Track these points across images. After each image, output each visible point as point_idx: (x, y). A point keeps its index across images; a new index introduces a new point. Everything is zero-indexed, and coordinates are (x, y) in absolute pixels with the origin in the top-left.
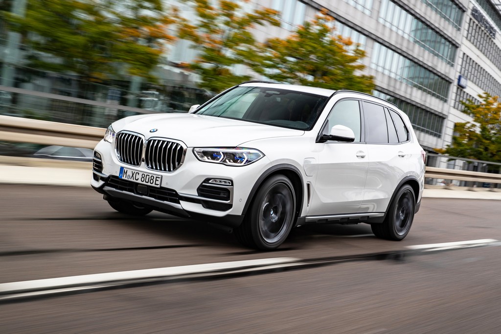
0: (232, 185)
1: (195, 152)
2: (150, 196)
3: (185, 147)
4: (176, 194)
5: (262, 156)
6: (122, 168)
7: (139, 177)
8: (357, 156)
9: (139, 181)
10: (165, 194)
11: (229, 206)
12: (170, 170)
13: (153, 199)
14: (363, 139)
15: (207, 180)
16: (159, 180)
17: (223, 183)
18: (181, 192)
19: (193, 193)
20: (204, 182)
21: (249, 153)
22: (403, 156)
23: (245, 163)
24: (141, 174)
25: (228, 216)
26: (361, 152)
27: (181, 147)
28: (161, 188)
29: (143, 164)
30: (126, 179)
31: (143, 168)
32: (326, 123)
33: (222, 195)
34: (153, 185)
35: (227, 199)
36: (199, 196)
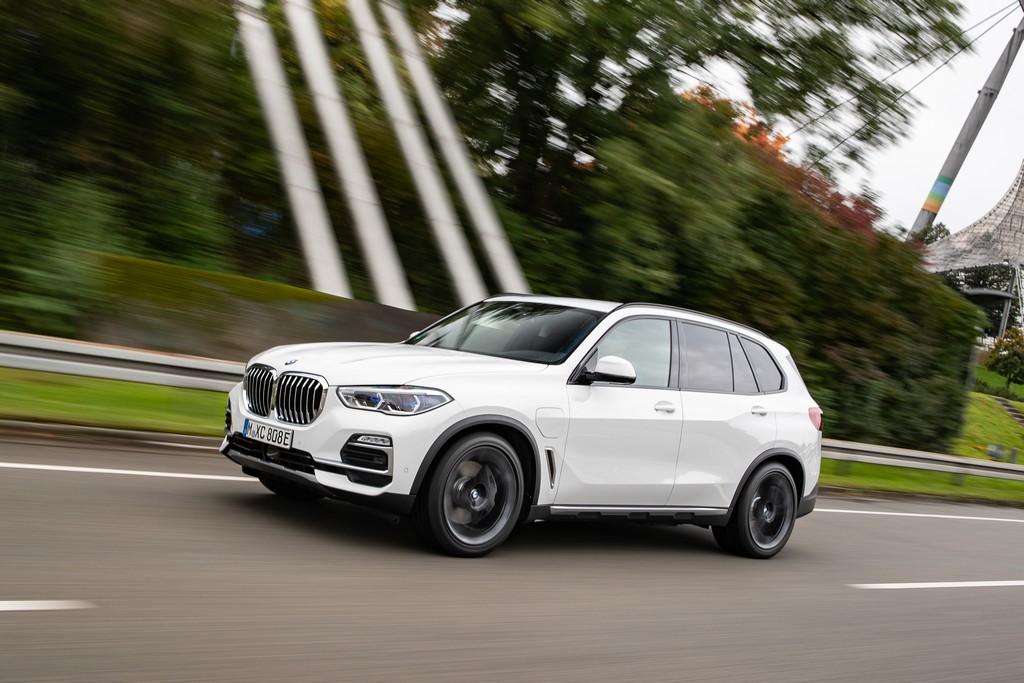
0: (391, 445)
1: (340, 393)
2: (282, 463)
3: (325, 387)
4: (311, 461)
5: (448, 400)
6: (247, 421)
7: (265, 433)
8: (657, 410)
9: (265, 440)
10: (298, 459)
11: (388, 480)
12: (306, 422)
13: (283, 468)
14: (674, 383)
15: (355, 437)
16: (289, 436)
17: (381, 443)
18: (318, 456)
19: (335, 458)
20: (350, 440)
21: (426, 395)
22: (763, 414)
23: (418, 410)
24: (267, 428)
25: (385, 495)
26: (665, 403)
27: (321, 386)
28: (292, 450)
29: (274, 413)
30: (250, 437)
31: (273, 420)
32: (593, 353)
33: (376, 461)
34: (282, 445)
35: (384, 467)
36: (343, 462)
